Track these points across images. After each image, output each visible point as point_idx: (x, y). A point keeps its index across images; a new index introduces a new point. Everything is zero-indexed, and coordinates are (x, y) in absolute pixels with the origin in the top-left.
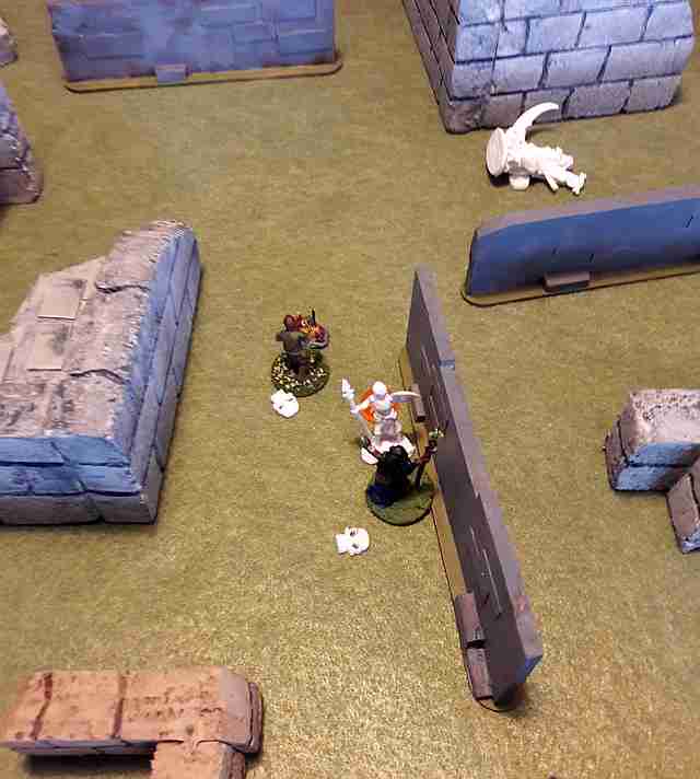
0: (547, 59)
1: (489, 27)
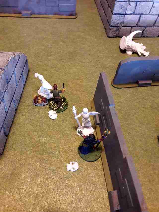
0: (140, 16)
1: (125, 2)
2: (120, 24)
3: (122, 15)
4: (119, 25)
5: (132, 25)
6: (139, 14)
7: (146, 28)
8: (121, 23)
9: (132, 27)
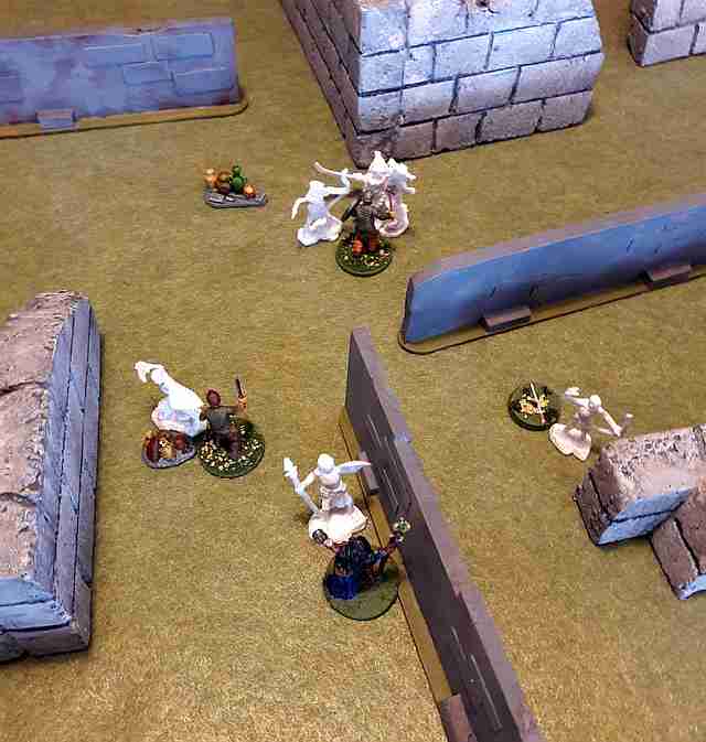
0: (456, 84)
1: (393, 55)
2: (393, 120)
3: (394, 93)
4: (387, 124)
5: (434, 116)
6: (450, 79)
7: (485, 115)
8: (395, 117)
9: (435, 121)
